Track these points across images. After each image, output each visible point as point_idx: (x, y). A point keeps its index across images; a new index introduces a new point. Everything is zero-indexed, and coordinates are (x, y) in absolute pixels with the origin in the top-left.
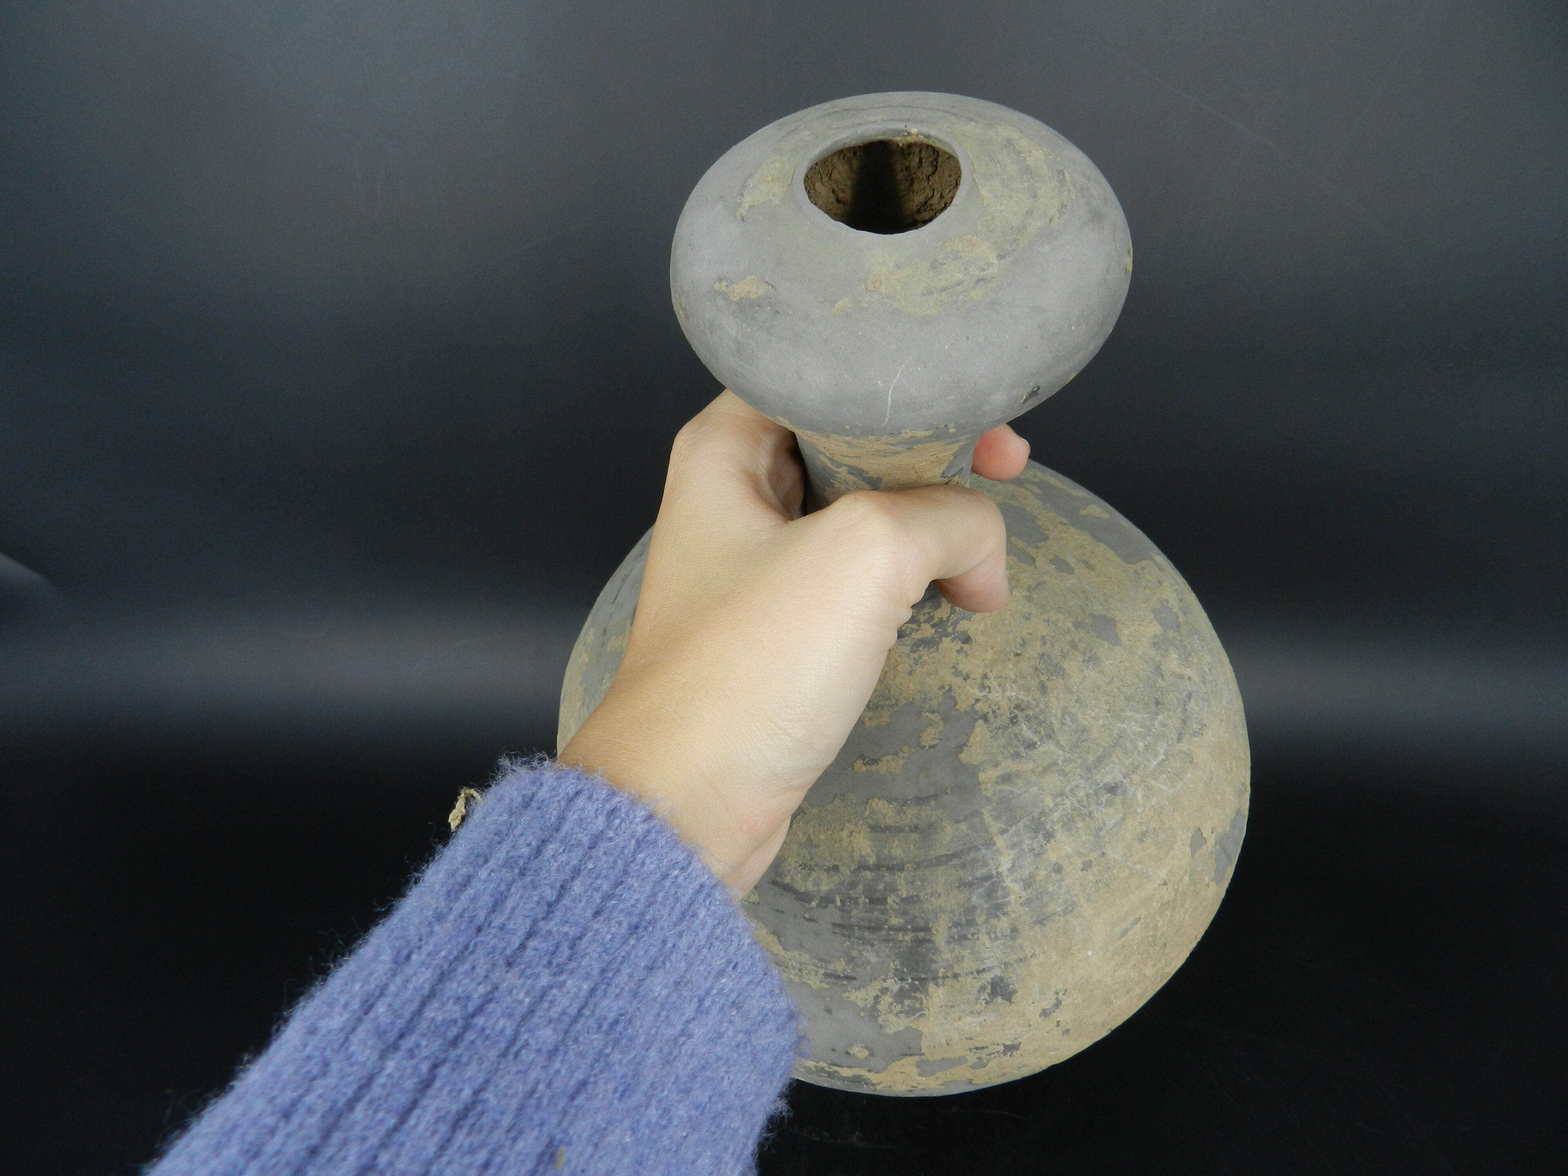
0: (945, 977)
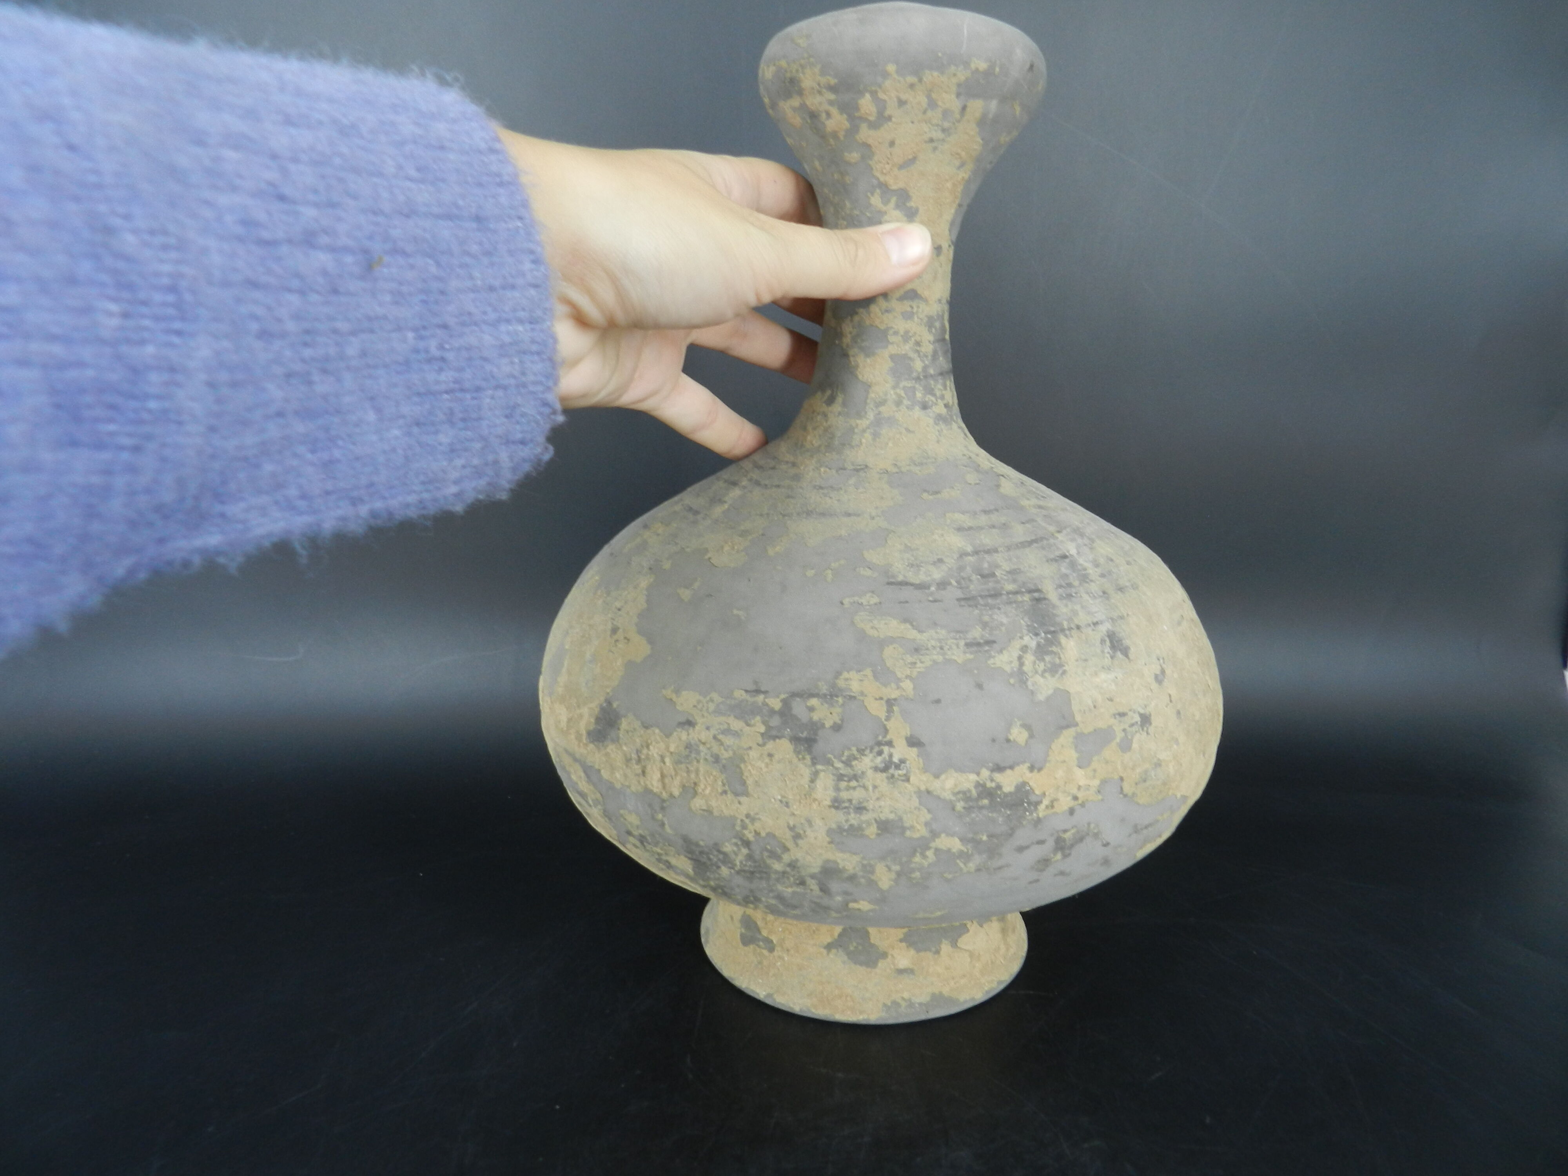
0: (1070, 629)
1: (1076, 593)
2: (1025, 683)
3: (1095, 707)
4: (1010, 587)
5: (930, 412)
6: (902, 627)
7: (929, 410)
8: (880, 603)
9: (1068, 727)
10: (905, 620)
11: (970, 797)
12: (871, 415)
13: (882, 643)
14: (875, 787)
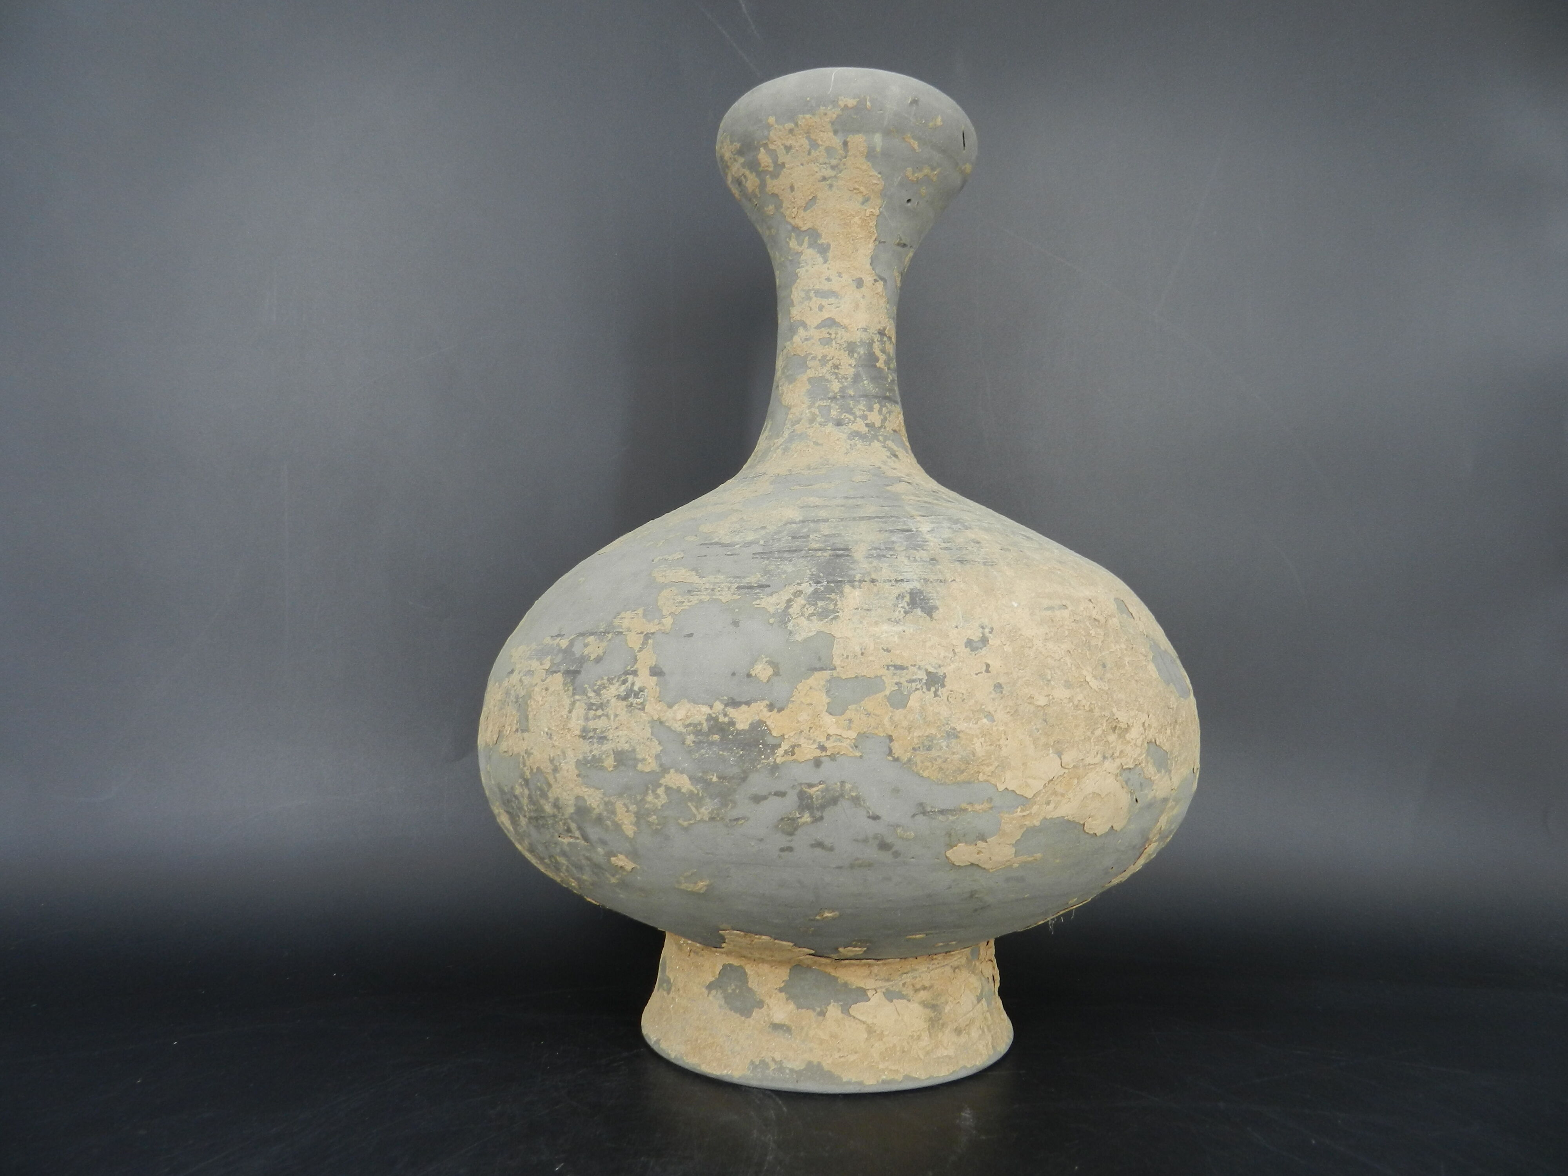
0: (862, 581)
1: (893, 555)
2: (786, 623)
3: (862, 654)
4: (817, 546)
5: (845, 429)
6: (688, 574)
7: (844, 427)
8: (683, 559)
9: (822, 669)
10: (695, 569)
11: (701, 730)
12: (786, 434)
13: (665, 587)
14: (616, 716)
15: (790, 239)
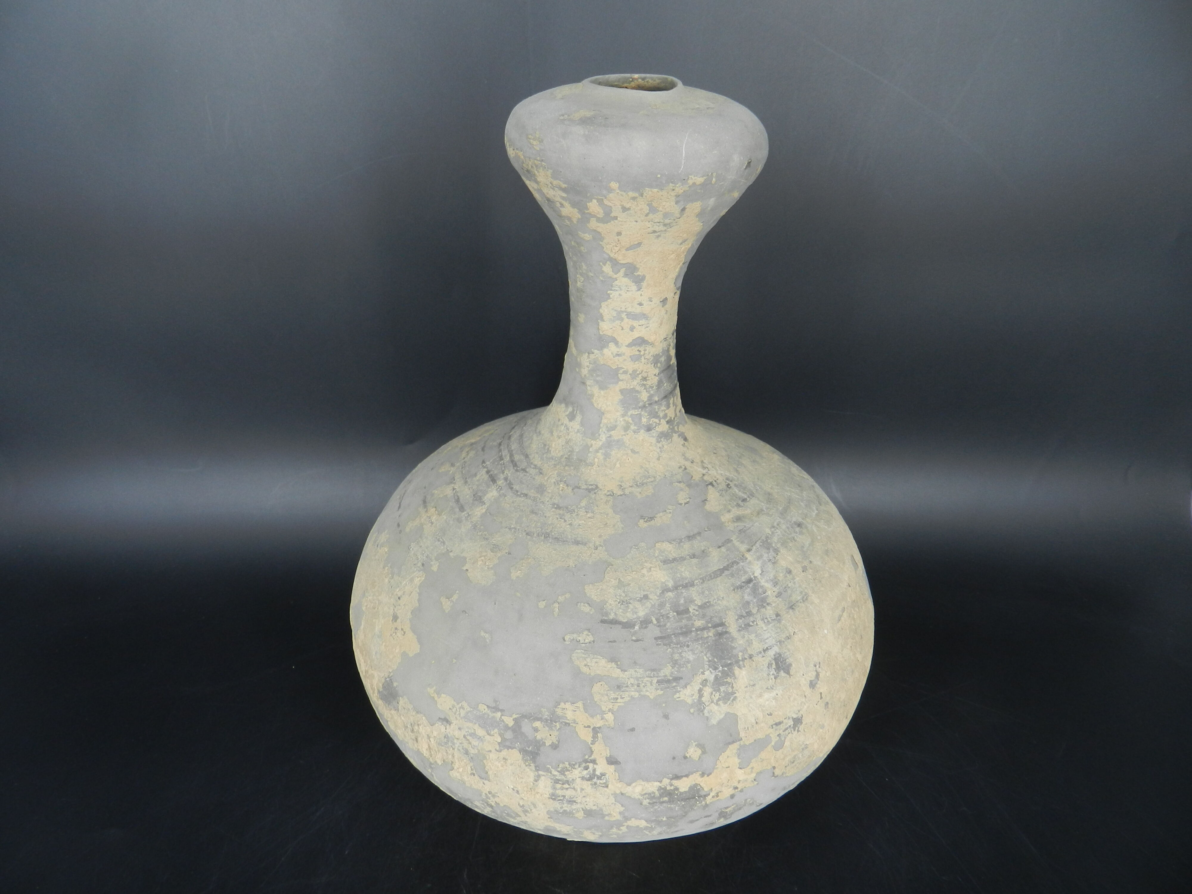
0: (744, 659)
1: (753, 622)
2: (702, 711)
3: (757, 723)
4: (699, 623)
5: (654, 433)
6: (609, 666)
7: (653, 431)
8: (594, 641)
9: (733, 742)
10: (612, 660)
11: (654, 796)
12: (603, 438)
13: (594, 680)
14: (582, 789)
15: (605, 265)
